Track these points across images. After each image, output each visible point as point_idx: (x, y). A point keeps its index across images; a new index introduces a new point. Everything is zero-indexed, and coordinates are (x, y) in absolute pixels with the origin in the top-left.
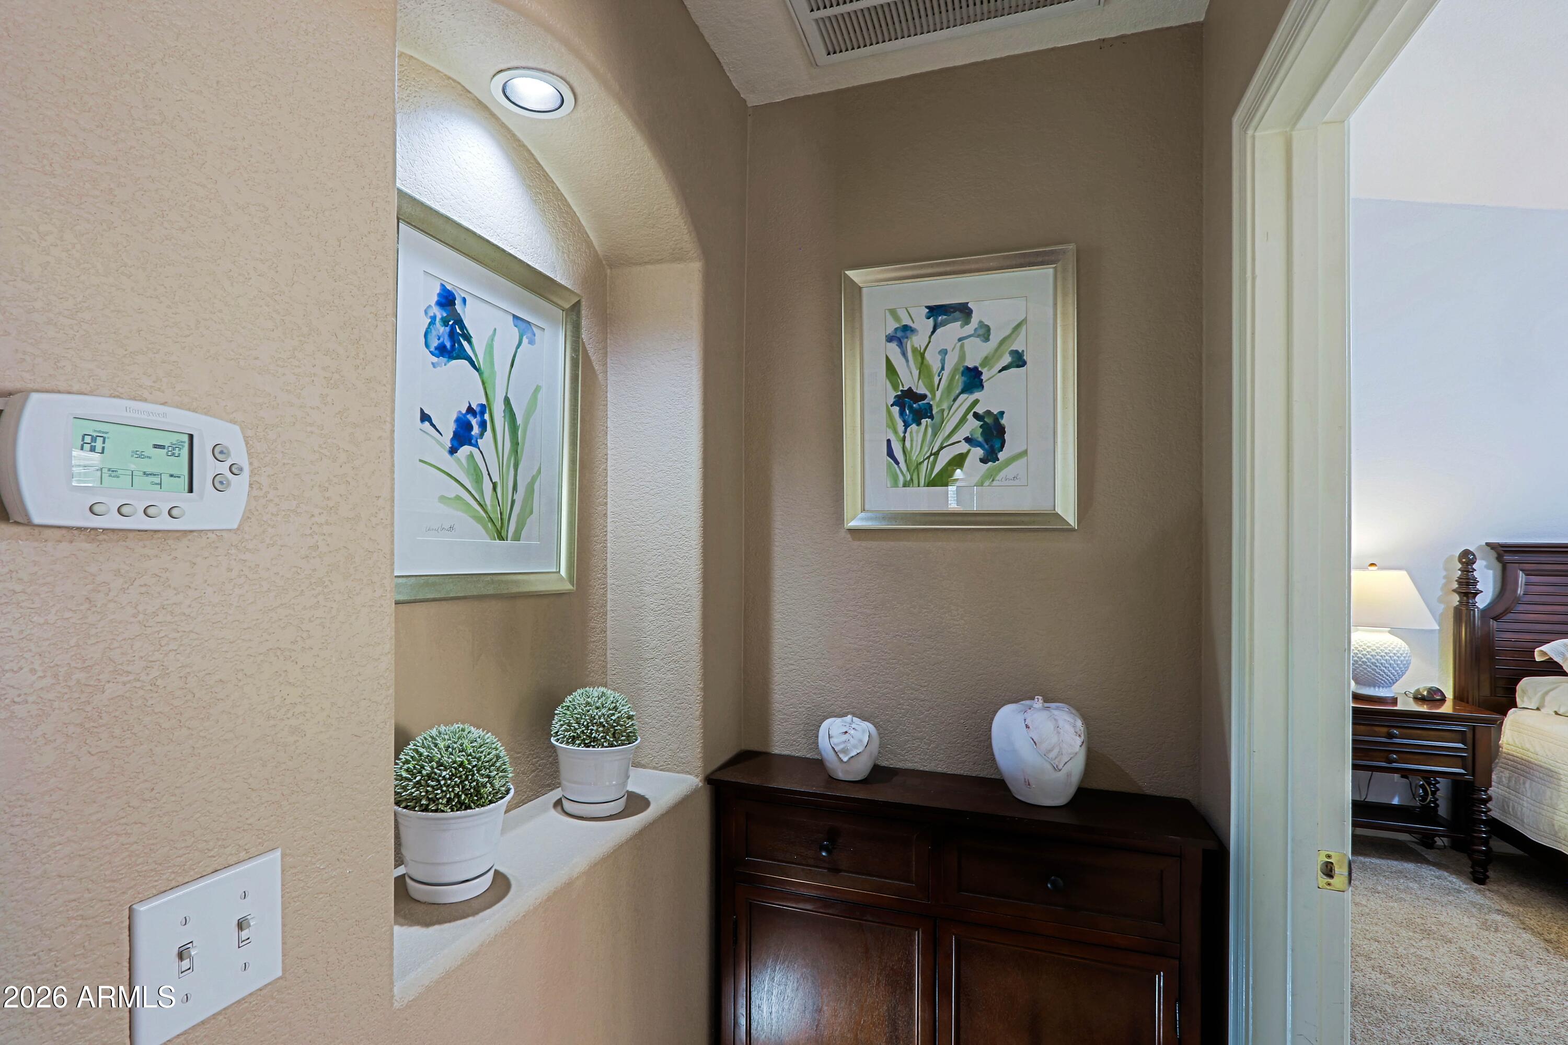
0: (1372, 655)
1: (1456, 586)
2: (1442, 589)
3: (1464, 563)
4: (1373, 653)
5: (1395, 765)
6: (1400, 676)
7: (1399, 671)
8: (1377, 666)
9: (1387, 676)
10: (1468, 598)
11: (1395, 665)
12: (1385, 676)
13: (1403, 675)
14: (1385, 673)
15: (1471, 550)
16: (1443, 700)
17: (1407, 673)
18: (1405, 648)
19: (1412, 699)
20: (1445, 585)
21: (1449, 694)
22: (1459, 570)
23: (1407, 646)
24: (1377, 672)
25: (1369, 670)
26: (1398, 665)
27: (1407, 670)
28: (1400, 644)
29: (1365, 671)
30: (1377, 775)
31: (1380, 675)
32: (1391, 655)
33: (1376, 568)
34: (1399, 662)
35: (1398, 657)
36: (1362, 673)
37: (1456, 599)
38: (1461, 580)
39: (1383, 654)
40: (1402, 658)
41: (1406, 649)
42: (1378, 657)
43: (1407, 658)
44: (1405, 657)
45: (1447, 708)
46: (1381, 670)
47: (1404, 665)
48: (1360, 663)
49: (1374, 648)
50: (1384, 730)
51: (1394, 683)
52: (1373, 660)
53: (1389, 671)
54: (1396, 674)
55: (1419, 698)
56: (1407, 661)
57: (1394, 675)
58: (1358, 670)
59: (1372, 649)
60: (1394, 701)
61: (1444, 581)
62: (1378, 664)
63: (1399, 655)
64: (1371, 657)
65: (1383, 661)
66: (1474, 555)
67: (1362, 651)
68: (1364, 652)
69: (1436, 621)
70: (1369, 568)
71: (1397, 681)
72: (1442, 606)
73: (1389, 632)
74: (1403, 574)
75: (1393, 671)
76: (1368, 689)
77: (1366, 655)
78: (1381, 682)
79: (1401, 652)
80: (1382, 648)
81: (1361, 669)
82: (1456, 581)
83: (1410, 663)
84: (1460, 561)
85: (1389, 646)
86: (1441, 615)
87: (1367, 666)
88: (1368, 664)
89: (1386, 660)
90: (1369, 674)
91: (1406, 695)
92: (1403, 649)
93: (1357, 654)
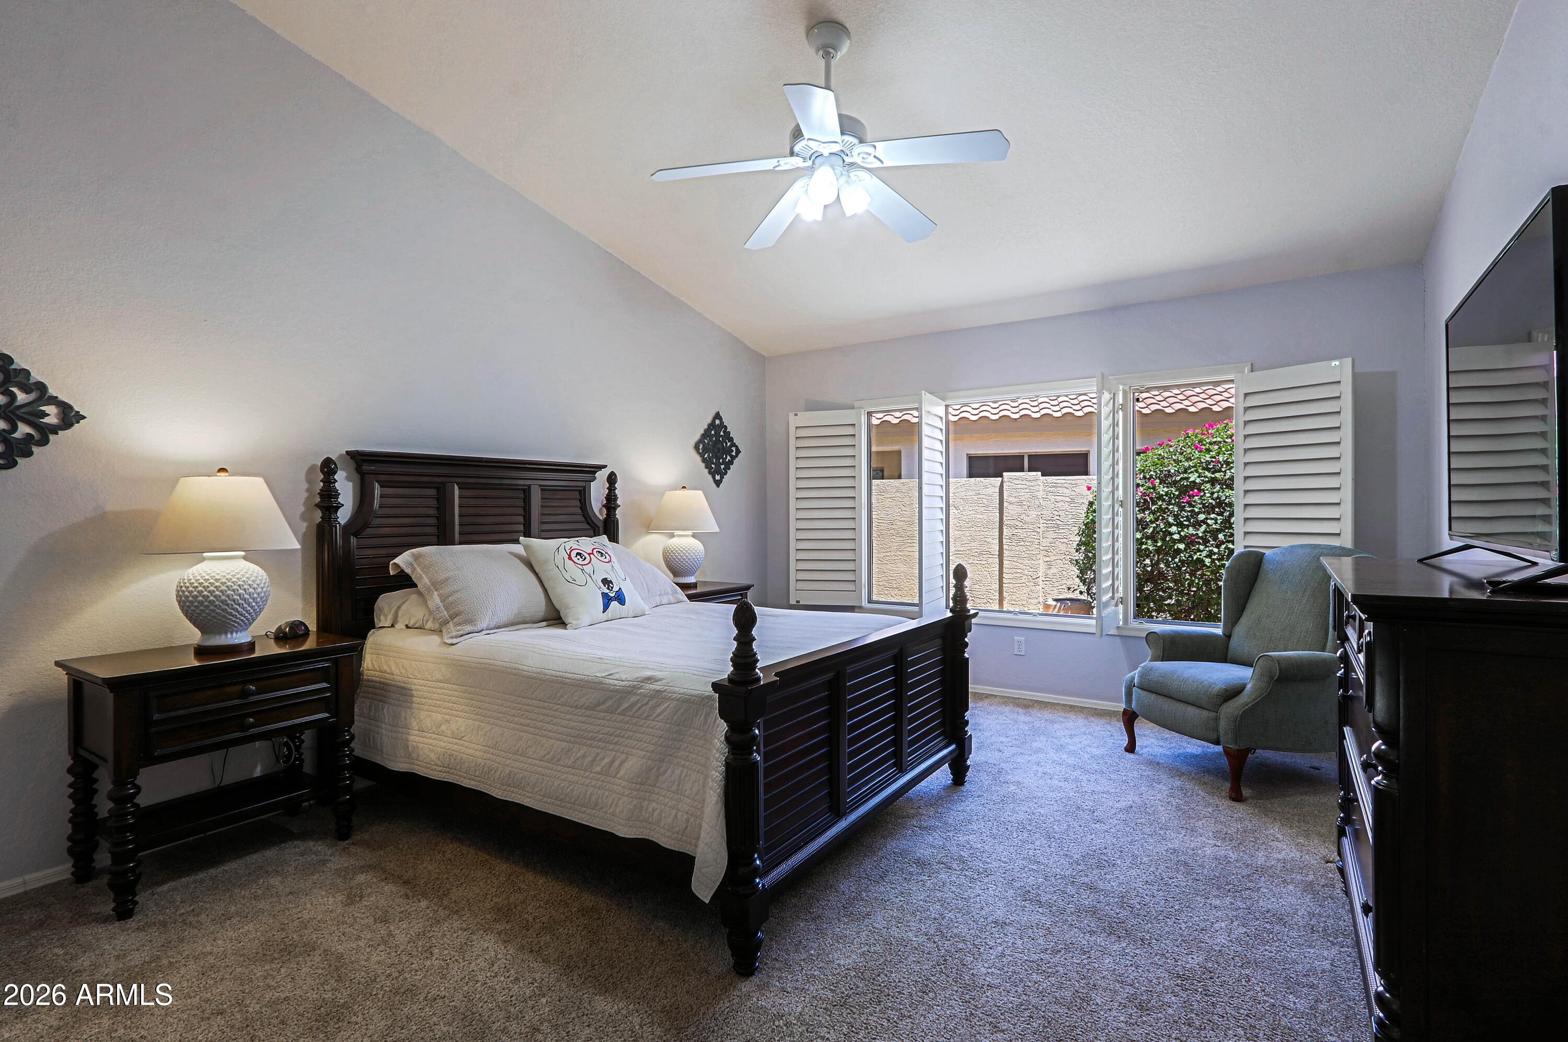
0: (221, 591)
1: (318, 499)
2: (305, 504)
3: (326, 472)
4: (223, 588)
5: (253, 731)
6: (257, 614)
7: (256, 607)
8: (228, 605)
9: (242, 615)
10: (330, 514)
11: (251, 600)
12: (239, 616)
13: (260, 612)
14: (238, 612)
15: (334, 459)
16: (307, 633)
17: (266, 607)
18: (262, 576)
19: (273, 640)
20: (307, 499)
21: (313, 627)
22: (321, 481)
23: (265, 574)
24: (228, 613)
25: (218, 611)
26: (254, 599)
27: (265, 604)
28: (256, 572)
29: (213, 614)
30: (233, 751)
31: (233, 616)
32: (246, 587)
33: (227, 474)
34: (255, 595)
35: (254, 589)
36: (209, 618)
37: (318, 515)
38: (324, 493)
39: (235, 587)
40: (259, 590)
41: (264, 577)
42: (229, 592)
43: (265, 589)
44: (262, 588)
45: (310, 644)
46: (234, 609)
47: (261, 598)
48: (206, 603)
49: (224, 580)
50: (238, 688)
51: (250, 624)
52: (223, 597)
53: (244, 609)
54: (252, 611)
55: (281, 637)
56: (265, 592)
57: (249, 614)
58: (204, 615)
59: (221, 583)
60: (251, 646)
61: (306, 495)
62: (229, 602)
63: (255, 586)
64: (220, 594)
65: (235, 597)
66: (335, 464)
67: (208, 587)
68: (212, 588)
69: (298, 541)
70: (218, 474)
71: (254, 620)
72: (305, 524)
73: (245, 558)
74: (260, 480)
75: (249, 608)
76: (217, 637)
77: (214, 591)
78: (234, 625)
79: (258, 582)
80: (234, 580)
81: (207, 611)
82: (319, 494)
83: (269, 595)
84: (322, 471)
85: (243, 576)
86: (305, 535)
87: (216, 606)
88: (217, 603)
89: (240, 595)
90: (219, 617)
91: (268, 637)
92: (260, 578)
93: (202, 592)
